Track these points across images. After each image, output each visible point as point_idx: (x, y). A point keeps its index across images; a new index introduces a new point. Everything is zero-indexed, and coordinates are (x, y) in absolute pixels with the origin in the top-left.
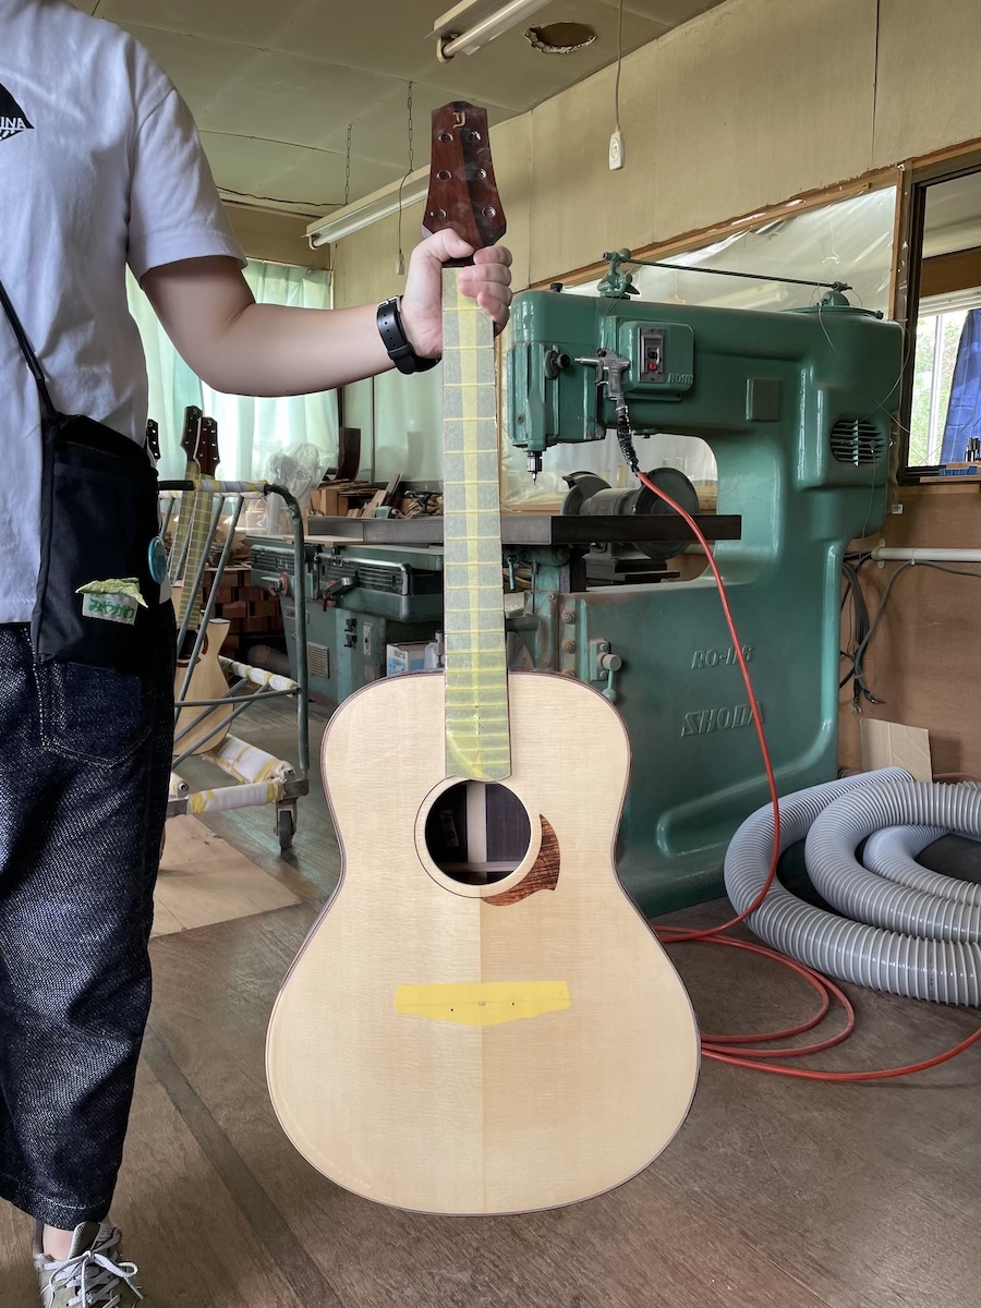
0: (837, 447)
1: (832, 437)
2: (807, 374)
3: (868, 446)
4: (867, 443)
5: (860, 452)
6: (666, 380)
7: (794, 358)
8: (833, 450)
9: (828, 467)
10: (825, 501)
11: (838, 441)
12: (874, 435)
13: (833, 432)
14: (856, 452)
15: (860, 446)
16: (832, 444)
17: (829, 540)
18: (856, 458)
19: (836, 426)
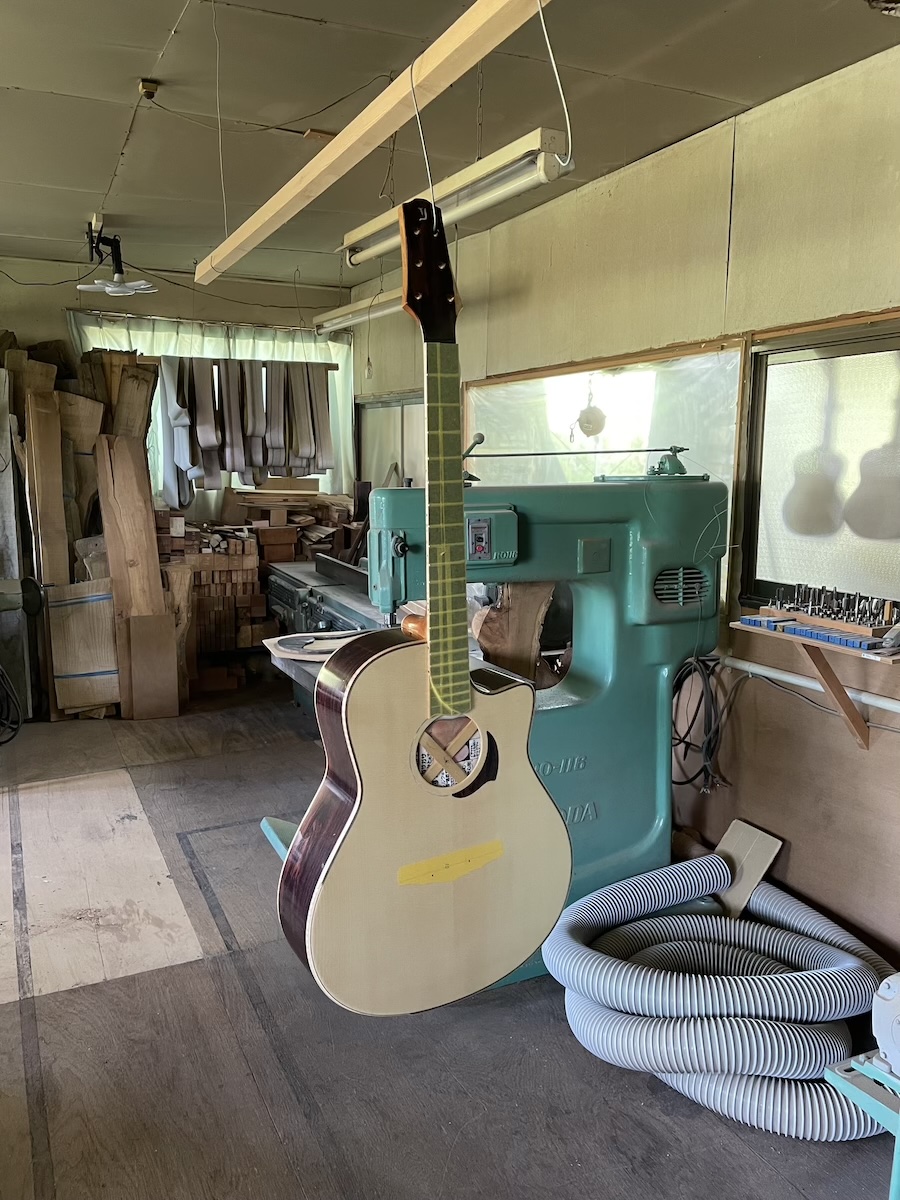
0: (659, 592)
1: (655, 585)
2: (634, 536)
3: (693, 588)
4: (691, 586)
5: (684, 594)
6: (491, 558)
7: (625, 521)
8: (657, 595)
9: (651, 610)
10: (655, 633)
11: (662, 587)
12: (701, 578)
13: (657, 579)
14: (681, 594)
15: (684, 589)
16: (655, 590)
17: (662, 664)
18: (681, 599)
19: (660, 575)
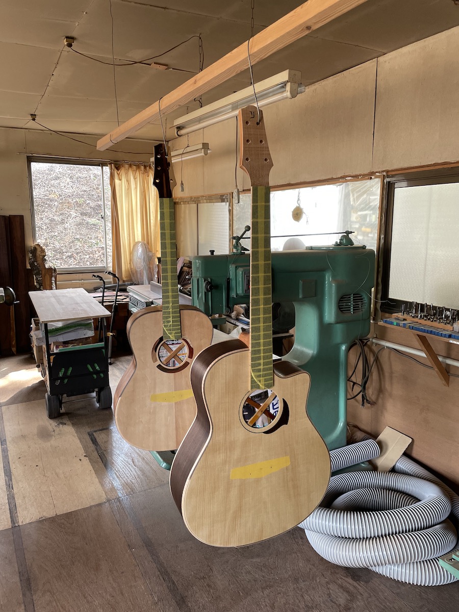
0: (341, 306)
1: (339, 304)
2: (328, 278)
4: (357, 303)
7: (323, 270)
8: (340, 308)
9: (337, 316)
10: (339, 328)
11: (343, 304)
12: (362, 299)
13: (340, 301)
15: (354, 305)
17: (342, 343)
18: (352, 310)
19: (342, 298)
